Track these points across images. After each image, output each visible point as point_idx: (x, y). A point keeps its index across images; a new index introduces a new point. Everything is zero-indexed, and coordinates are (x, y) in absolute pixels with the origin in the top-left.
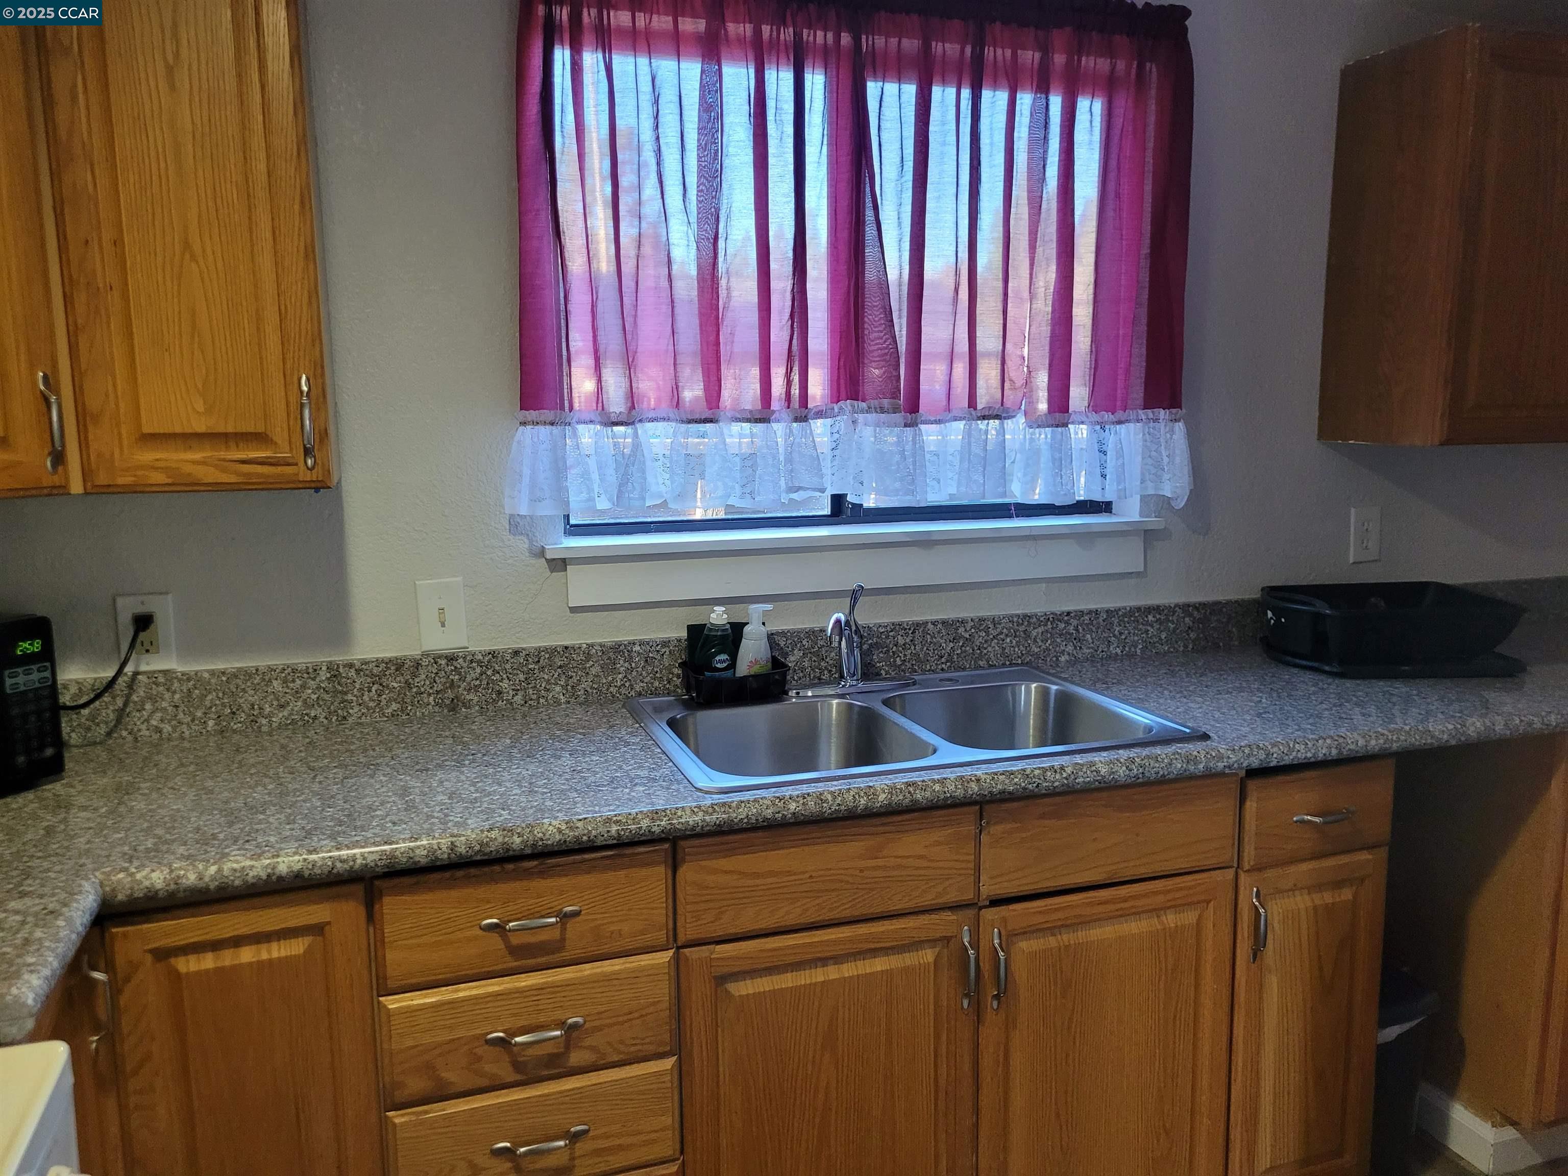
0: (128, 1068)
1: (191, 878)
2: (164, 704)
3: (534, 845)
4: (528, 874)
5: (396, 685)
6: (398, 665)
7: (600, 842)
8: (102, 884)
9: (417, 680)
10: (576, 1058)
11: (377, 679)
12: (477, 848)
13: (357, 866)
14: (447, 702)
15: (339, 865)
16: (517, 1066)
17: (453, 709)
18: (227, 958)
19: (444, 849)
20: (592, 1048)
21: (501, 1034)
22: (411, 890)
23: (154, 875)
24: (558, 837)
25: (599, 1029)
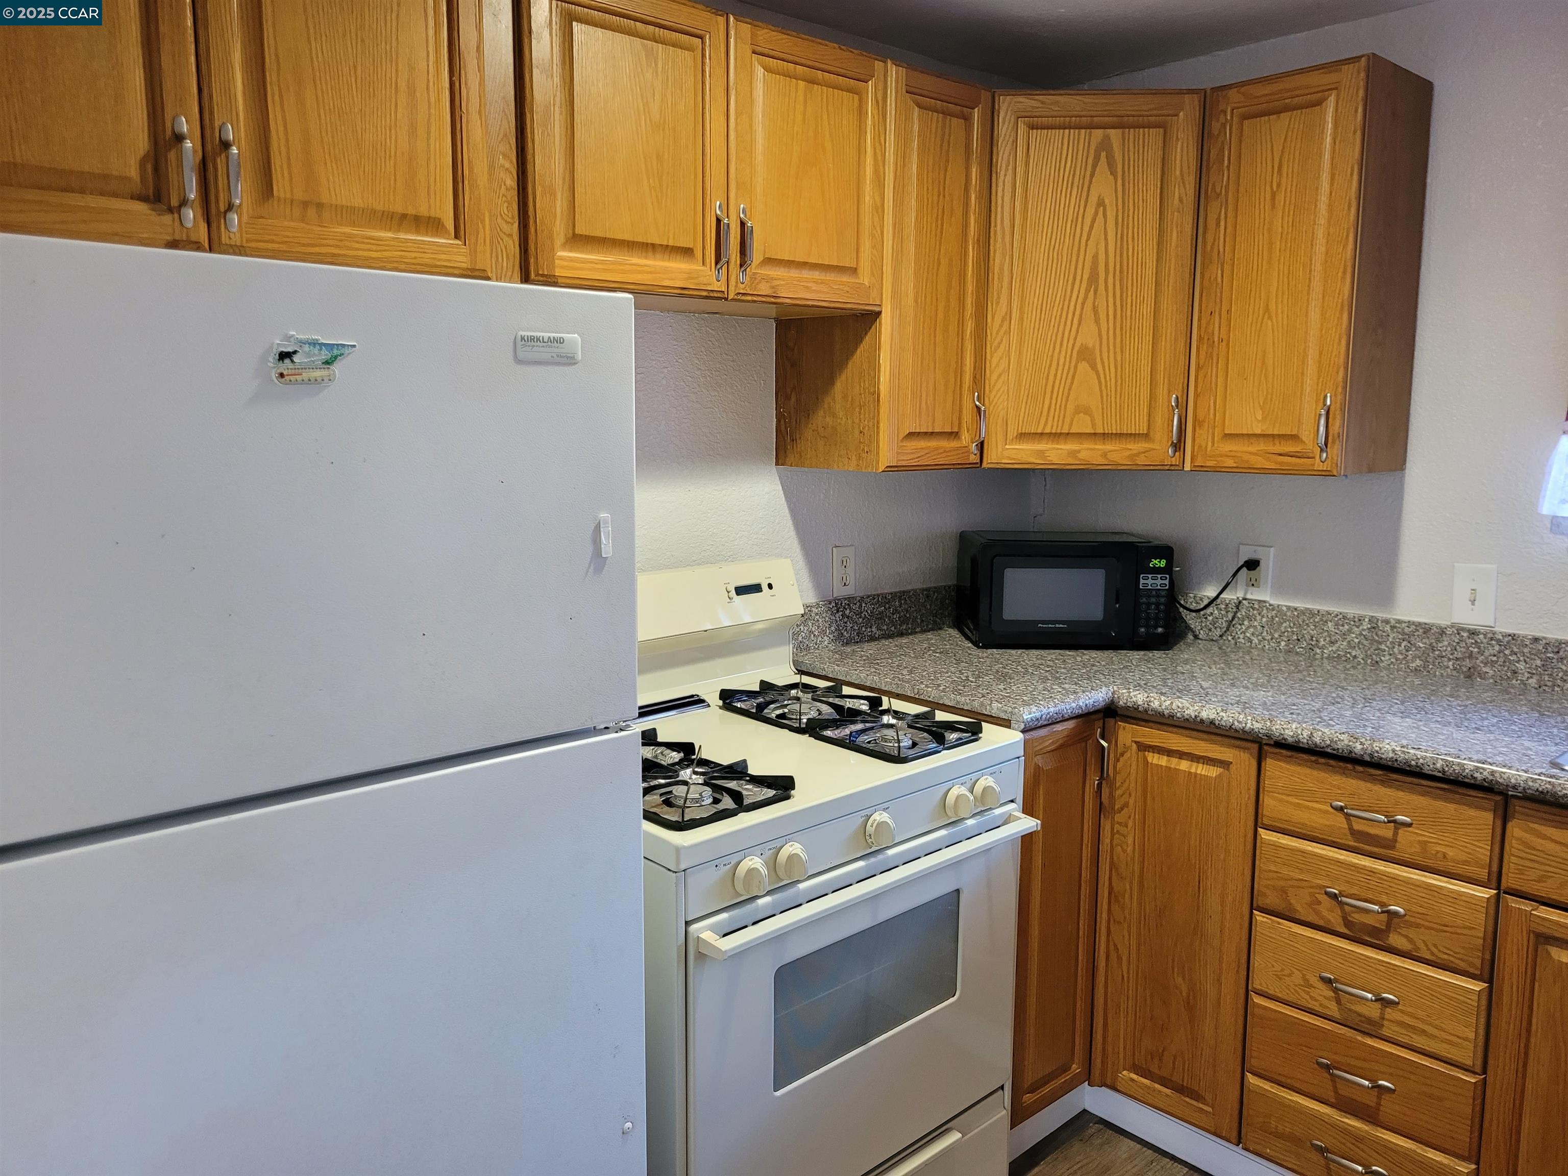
0: (1116, 807)
1: (1155, 704)
2: (1256, 623)
3: (1371, 755)
4: (1373, 779)
5: (1421, 645)
6: (1427, 629)
7: (1426, 770)
8: (1113, 693)
9: (1440, 645)
10: (1395, 940)
11: (1407, 637)
12: (1328, 742)
13: (1247, 728)
14: (1465, 669)
15: (1236, 723)
16: (1348, 923)
17: (1469, 677)
18: (1174, 763)
19: (1305, 736)
20: (1411, 941)
21: (1336, 892)
22: (1286, 760)
23: (1139, 696)
24: (1391, 755)
25: (1418, 926)
